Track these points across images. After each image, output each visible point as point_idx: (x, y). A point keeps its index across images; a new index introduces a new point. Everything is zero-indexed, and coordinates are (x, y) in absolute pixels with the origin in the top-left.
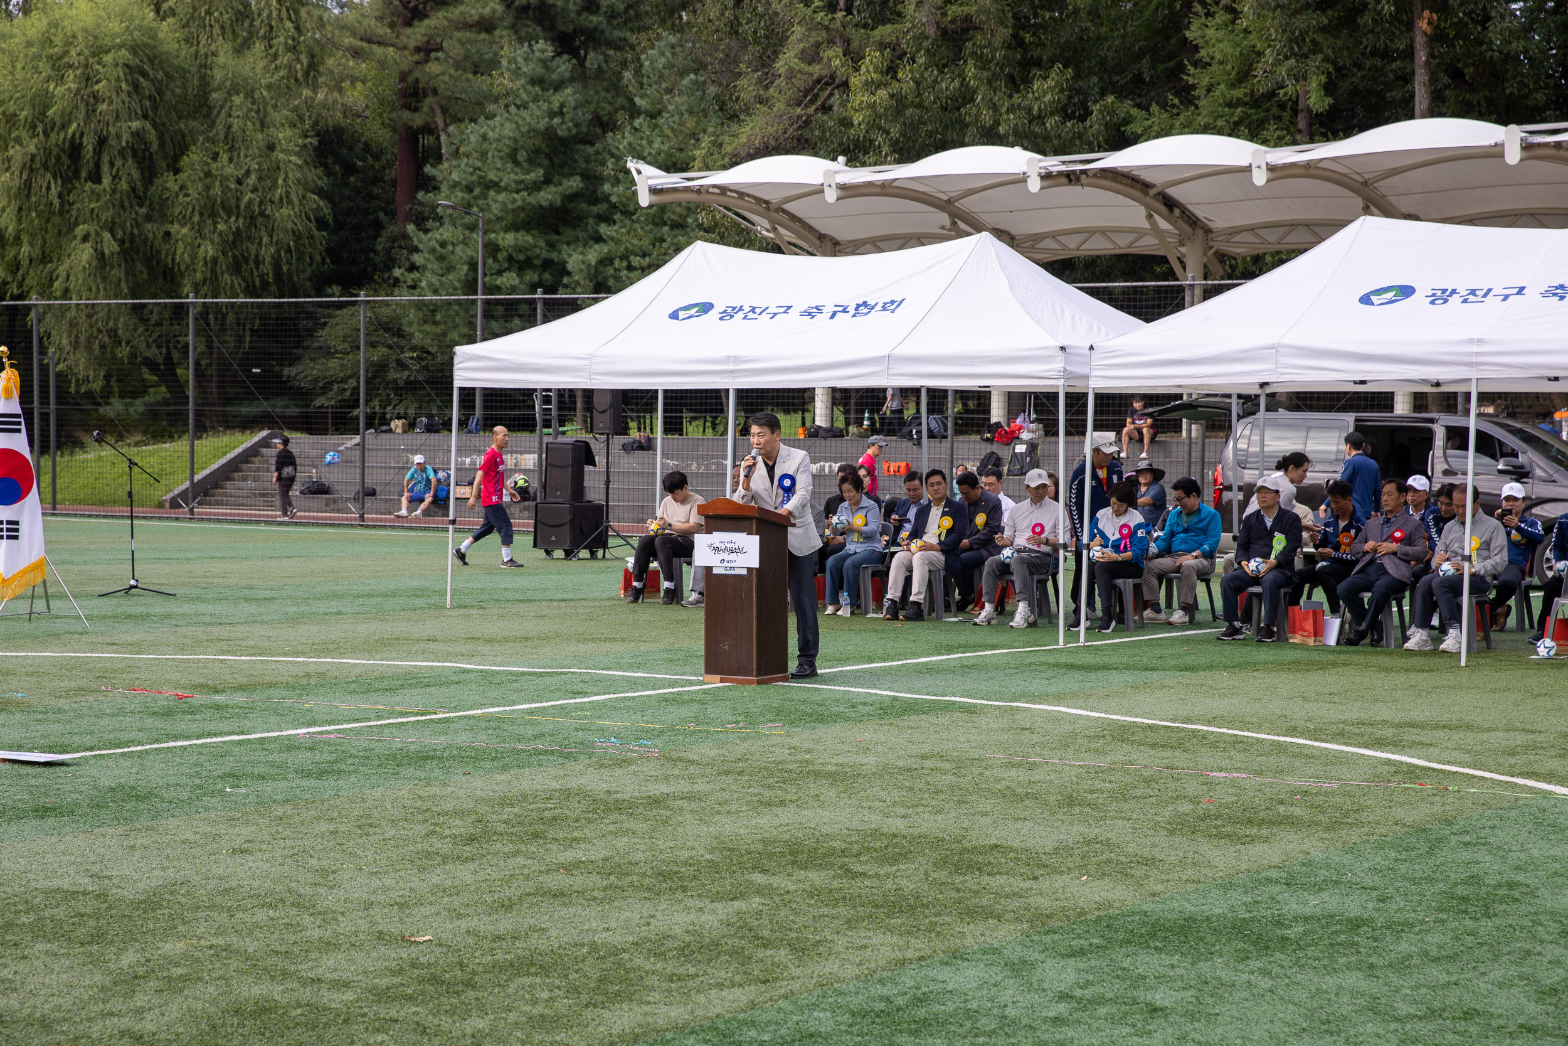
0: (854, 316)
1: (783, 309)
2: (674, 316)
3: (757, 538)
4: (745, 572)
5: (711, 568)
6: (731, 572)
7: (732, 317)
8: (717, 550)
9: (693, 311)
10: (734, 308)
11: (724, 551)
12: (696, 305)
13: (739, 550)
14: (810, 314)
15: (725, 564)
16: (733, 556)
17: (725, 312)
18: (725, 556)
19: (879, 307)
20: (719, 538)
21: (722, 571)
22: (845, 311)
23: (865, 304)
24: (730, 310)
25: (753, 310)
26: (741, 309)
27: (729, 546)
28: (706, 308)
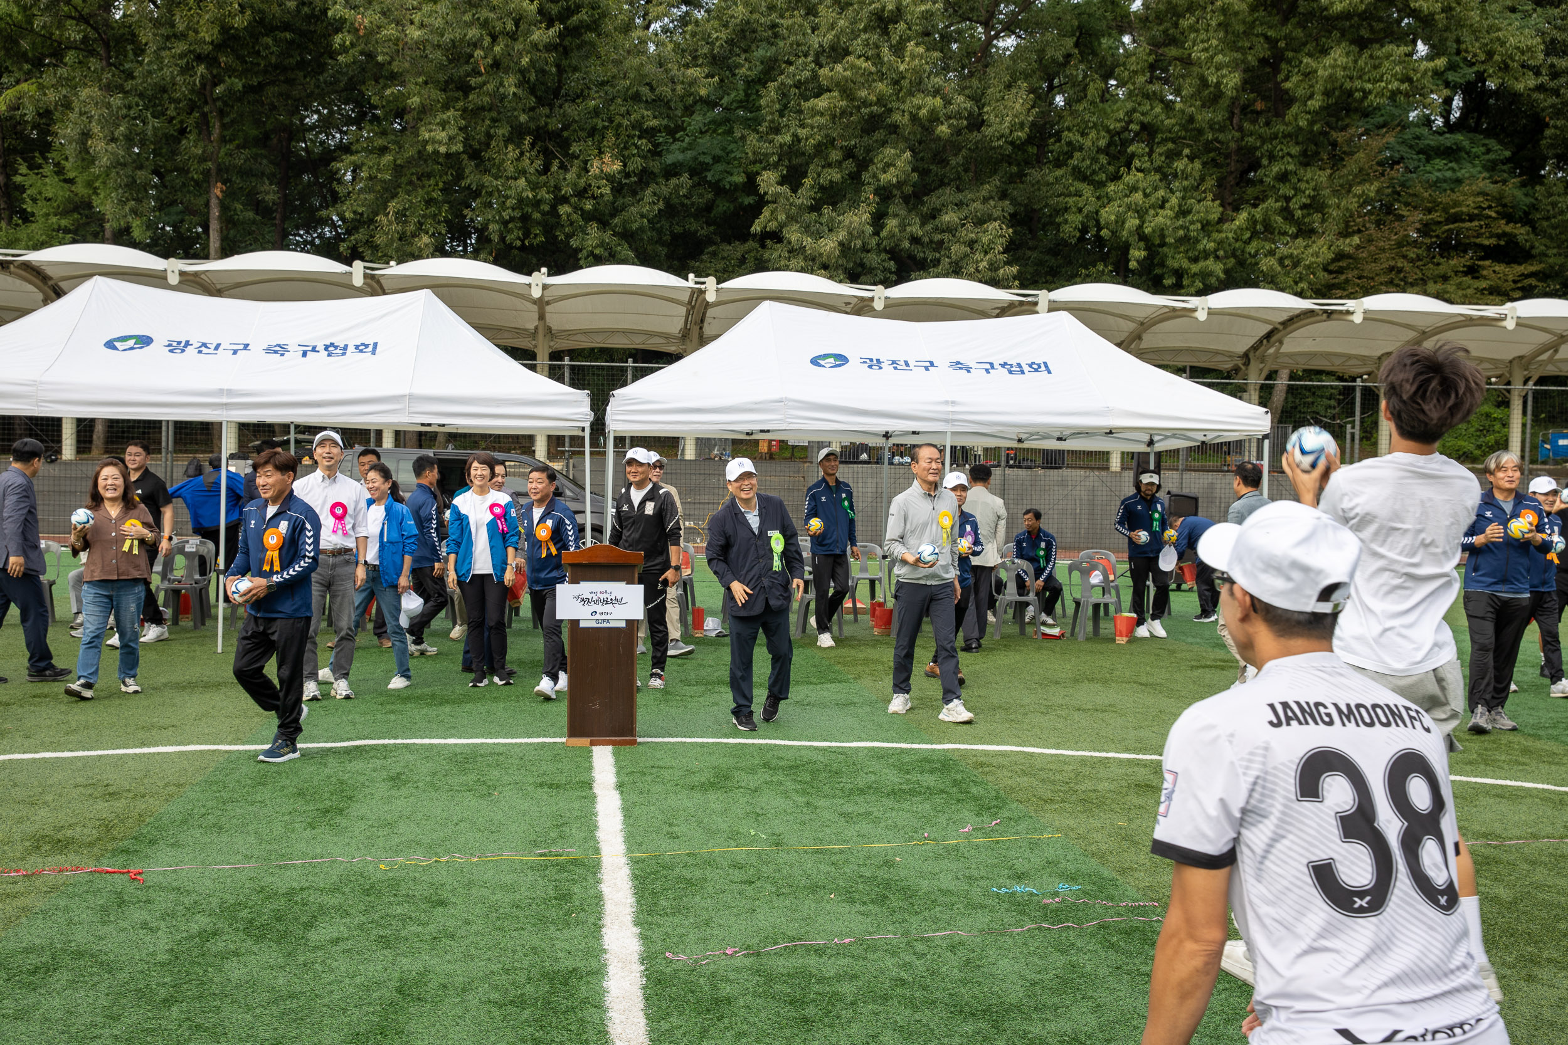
0: (329, 355)
1: (242, 347)
2: (110, 345)
3: (642, 587)
4: (623, 624)
5: (578, 621)
6: (605, 625)
7: (183, 351)
8: (586, 601)
9: (131, 343)
10: (179, 343)
11: (596, 602)
12: (131, 337)
13: (618, 601)
14: (276, 352)
15: (598, 617)
16: (608, 608)
17: (170, 345)
18: (599, 608)
19: (351, 349)
20: (587, 588)
21: (594, 625)
22: (314, 349)
23: (332, 344)
24: (175, 344)
25: (204, 345)
26: (187, 344)
27: (602, 597)
28: (145, 341)
